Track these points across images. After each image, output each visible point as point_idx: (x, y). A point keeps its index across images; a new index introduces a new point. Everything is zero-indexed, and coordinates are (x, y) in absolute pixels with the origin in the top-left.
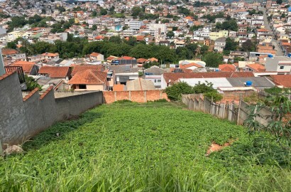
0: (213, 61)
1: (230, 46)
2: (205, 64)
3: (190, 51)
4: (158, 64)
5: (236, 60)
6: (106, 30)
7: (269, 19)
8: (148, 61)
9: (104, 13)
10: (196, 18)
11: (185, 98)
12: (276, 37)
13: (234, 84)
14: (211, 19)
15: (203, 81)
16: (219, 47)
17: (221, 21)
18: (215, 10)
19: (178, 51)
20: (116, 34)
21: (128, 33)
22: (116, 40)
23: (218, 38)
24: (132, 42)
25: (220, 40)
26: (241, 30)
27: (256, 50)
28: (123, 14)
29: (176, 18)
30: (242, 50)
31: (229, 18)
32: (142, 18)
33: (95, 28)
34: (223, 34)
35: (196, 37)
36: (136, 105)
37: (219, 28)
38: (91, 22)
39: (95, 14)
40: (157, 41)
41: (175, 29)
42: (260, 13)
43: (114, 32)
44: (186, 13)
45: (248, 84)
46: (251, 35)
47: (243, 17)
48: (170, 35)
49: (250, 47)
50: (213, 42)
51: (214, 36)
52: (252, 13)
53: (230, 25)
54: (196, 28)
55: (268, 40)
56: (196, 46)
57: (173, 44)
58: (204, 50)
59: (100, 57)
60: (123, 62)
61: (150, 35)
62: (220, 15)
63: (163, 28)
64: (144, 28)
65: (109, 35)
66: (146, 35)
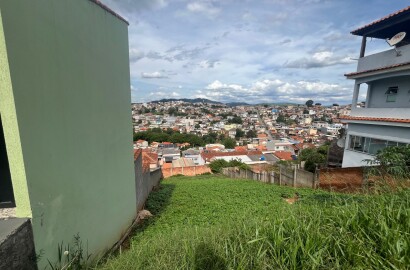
0: (229, 144)
1: (239, 134)
2: (223, 146)
3: (212, 138)
4: (191, 146)
5: (245, 144)
6: (149, 123)
7: (261, 116)
8: (184, 145)
9: (147, 111)
10: (214, 116)
11: (225, 171)
12: (267, 128)
13: (253, 160)
14: (224, 116)
15: (234, 158)
16: (232, 135)
17: (231, 118)
18: (226, 110)
19: (204, 138)
20: (157, 127)
21: (166, 126)
22: (157, 130)
23: (230, 129)
24: (170, 131)
25: (232, 130)
26: (245, 124)
27: (256, 136)
28: (162, 113)
29: (200, 116)
30: (248, 137)
31: (235, 116)
32: (176, 115)
33: (140, 122)
34: (233, 126)
35: (215, 128)
36: (190, 178)
37: (230, 122)
38: (137, 117)
39: (140, 112)
40: (188, 131)
41: (200, 123)
42: (255, 113)
43: (155, 125)
44: (207, 112)
45: (262, 159)
46: (252, 127)
47: (245, 115)
48: (197, 127)
49: (252, 134)
50: (227, 132)
51: (228, 127)
52: (250, 113)
53: (237, 120)
54: (214, 122)
55: (263, 130)
56: (216, 134)
57: (199, 133)
58: (222, 137)
59: (145, 143)
60: (167, 146)
61: (183, 127)
62: (230, 114)
63: (192, 121)
64: (177, 122)
65: (151, 127)
66: (180, 127)
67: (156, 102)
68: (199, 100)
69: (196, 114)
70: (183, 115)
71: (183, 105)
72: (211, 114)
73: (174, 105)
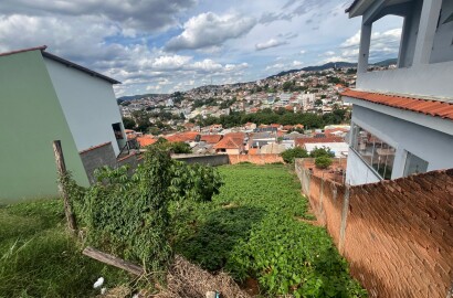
3: (337, 116)
6: (261, 103)
8: (295, 127)
9: (259, 90)
10: (346, 85)
19: (325, 117)
20: (268, 106)
21: (279, 104)
22: (268, 111)
24: (281, 111)
28: (275, 90)
29: (325, 88)
32: (292, 90)
33: (252, 102)
38: (248, 98)
39: (252, 92)
40: (305, 109)
41: (324, 97)
43: (267, 104)
44: (336, 81)
48: (319, 103)
56: (345, 112)
57: (321, 111)
59: (253, 126)
61: (299, 104)
63: (312, 97)
64: (293, 99)
65: (262, 107)
66: (295, 104)
67: (272, 77)
68: (331, 65)
69: (318, 86)
70: (301, 89)
71: (303, 76)
72: (343, 82)
73: (292, 77)
